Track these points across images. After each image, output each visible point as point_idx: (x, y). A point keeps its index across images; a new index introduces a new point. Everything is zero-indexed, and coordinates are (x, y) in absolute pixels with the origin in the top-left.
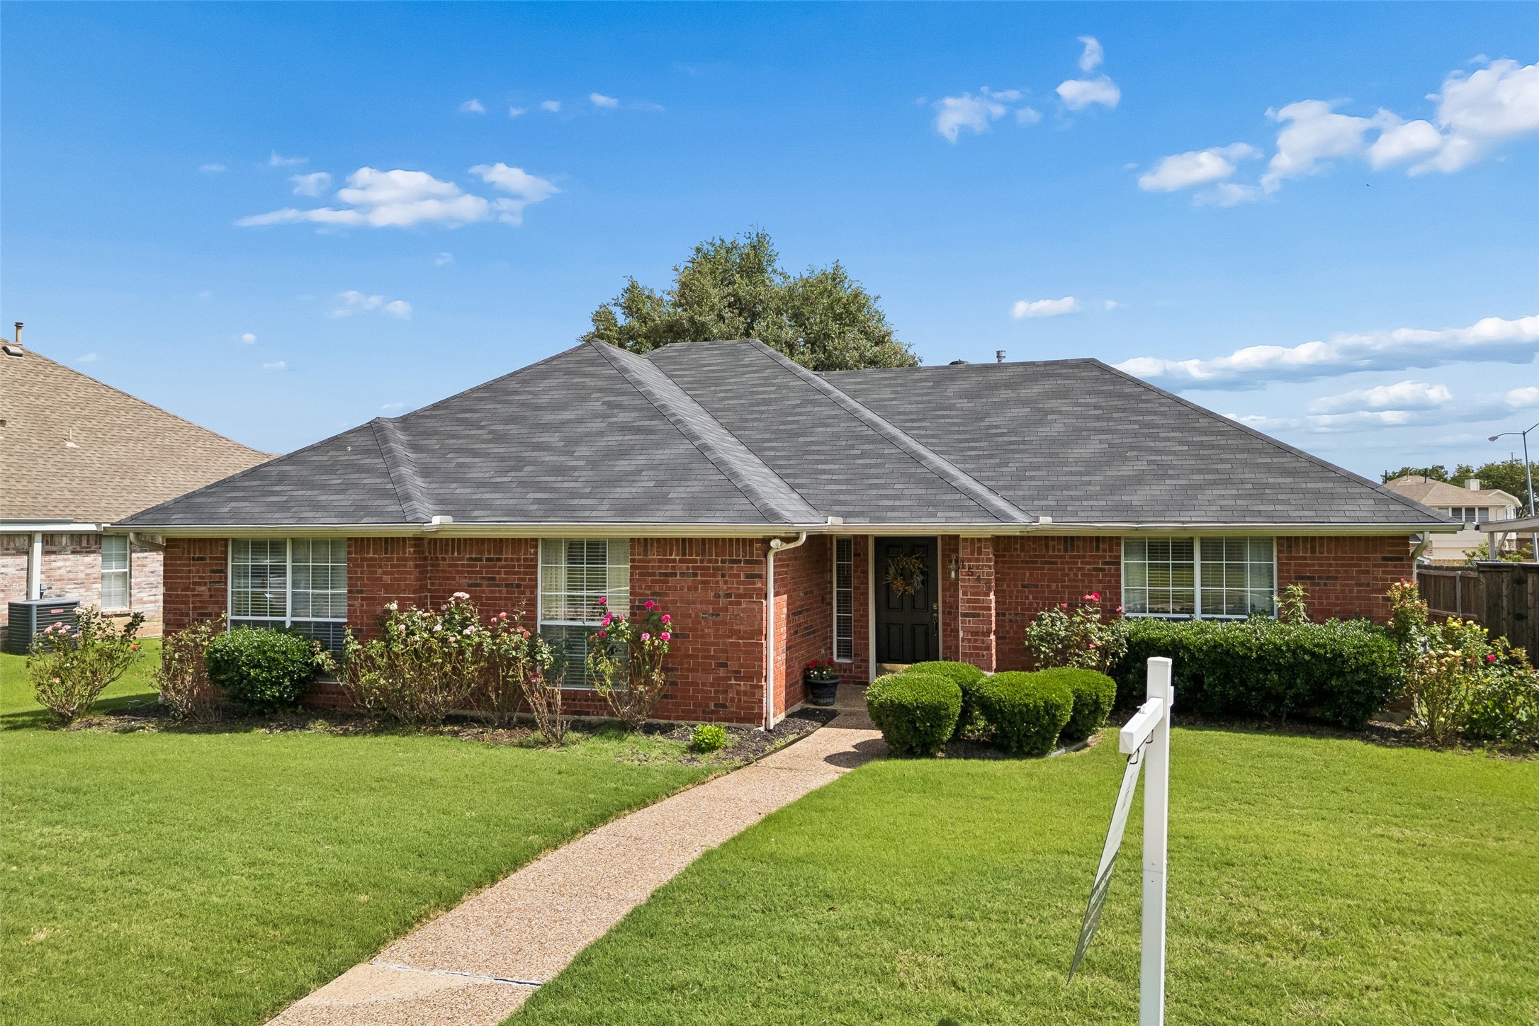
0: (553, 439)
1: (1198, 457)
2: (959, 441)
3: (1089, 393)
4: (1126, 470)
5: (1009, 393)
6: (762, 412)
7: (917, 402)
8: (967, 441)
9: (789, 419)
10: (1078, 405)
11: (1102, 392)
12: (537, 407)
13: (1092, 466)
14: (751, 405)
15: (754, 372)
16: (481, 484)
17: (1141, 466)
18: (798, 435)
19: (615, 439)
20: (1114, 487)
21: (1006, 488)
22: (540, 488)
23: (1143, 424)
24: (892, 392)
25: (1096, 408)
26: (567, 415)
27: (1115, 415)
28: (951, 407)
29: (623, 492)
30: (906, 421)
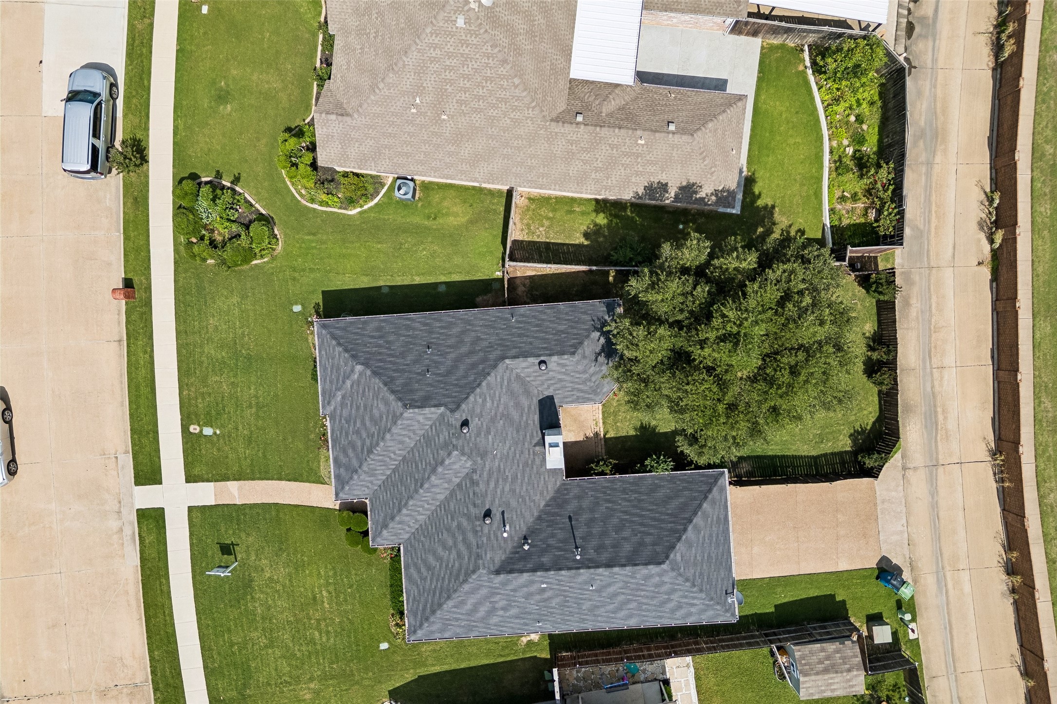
0: (358, 425)
1: (429, 590)
2: (436, 523)
3: (460, 565)
4: (423, 570)
5: (460, 538)
6: (412, 467)
7: (455, 508)
8: (436, 525)
9: (408, 478)
10: (454, 561)
11: (461, 569)
12: (371, 411)
13: (425, 561)
14: (416, 462)
15: (433, 457)
16: (341, 416)
17: (425, 574)
18: (401, 482)
19: (359, 444)
20: (415, 565)
21: (414, 537)
22: (340, 434)
23: (443, 579)
24: (461, 499)
25: (452, 566)
26: (368, 423)
27: (448, 571)
28: (453, 519)
29: (341, 457)
30: (445, 506)
